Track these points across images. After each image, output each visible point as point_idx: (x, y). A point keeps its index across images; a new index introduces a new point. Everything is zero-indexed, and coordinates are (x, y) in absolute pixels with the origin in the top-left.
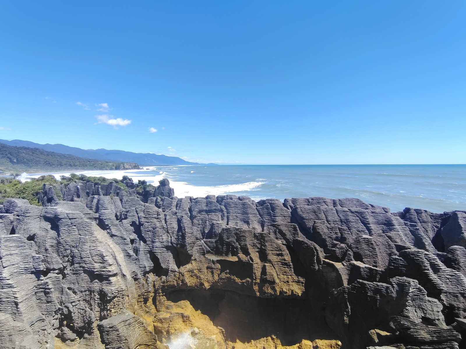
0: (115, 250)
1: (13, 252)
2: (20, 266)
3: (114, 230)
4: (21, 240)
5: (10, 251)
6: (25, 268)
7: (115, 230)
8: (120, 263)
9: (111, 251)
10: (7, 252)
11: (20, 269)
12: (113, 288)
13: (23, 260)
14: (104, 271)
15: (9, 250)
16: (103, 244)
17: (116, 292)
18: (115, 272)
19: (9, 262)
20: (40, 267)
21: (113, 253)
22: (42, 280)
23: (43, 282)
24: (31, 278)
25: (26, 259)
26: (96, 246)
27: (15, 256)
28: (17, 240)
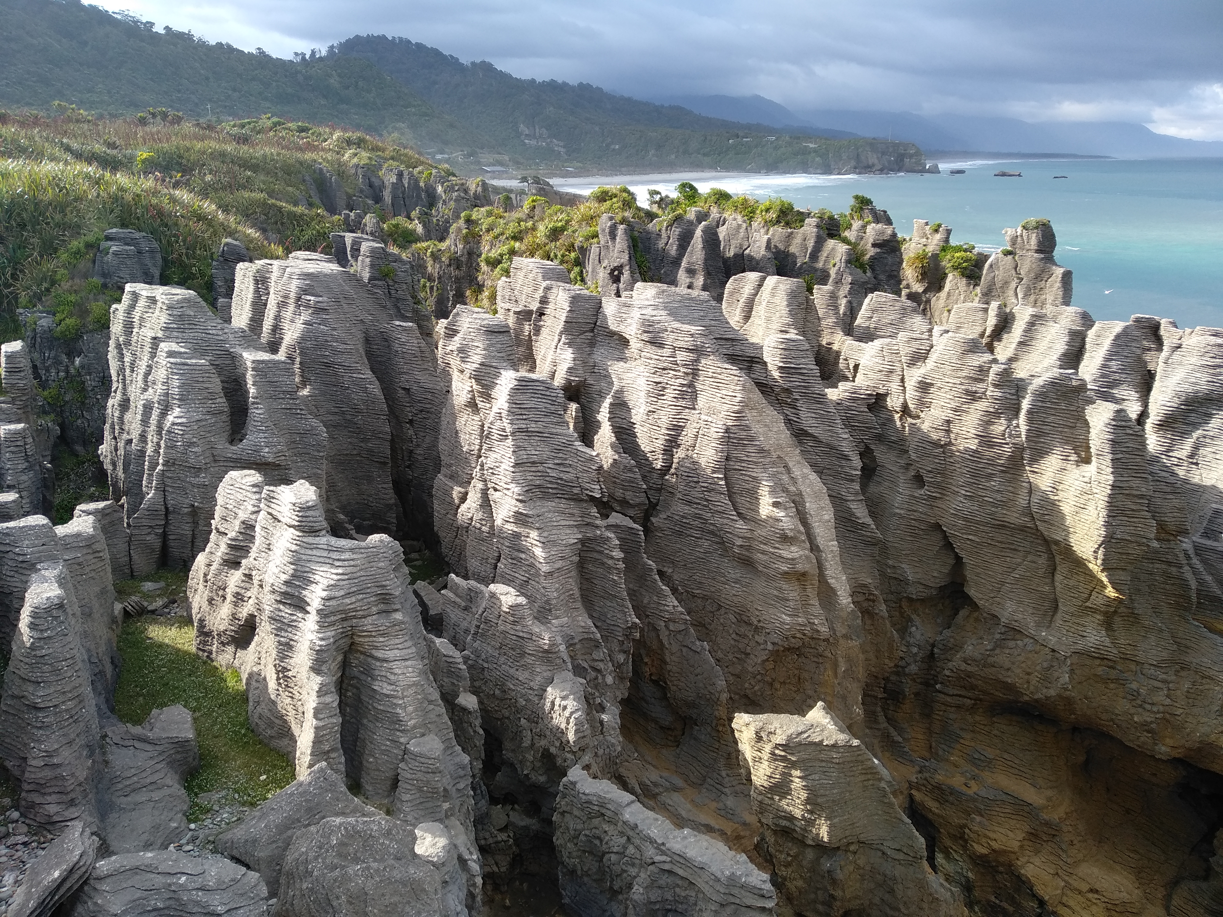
0: (806, 491)
1: (533, 427)
2: (548, 471)
3: (809, 415)
4: (552, 394)
5: (526, 422)
6: (559, 481)
7: (813, 415)
8: (820, 541)
9: (792, 489)
10: (522, 422)
11: (547, 479)
12: (788, 619)
13: (553, 454)
14: (764, 552)
15: (524, 417)
16: (768, 460)
17: (798, 635)
18: (800, 567)
19: (524, 452)
20: (593, 487)
21: (797, 499)
22: (597, 527)
23: (599, 532)
24: (573, 515)
25: (561, 455)
26: (746, 458)
27: (537, 438)
28: (543, 393)
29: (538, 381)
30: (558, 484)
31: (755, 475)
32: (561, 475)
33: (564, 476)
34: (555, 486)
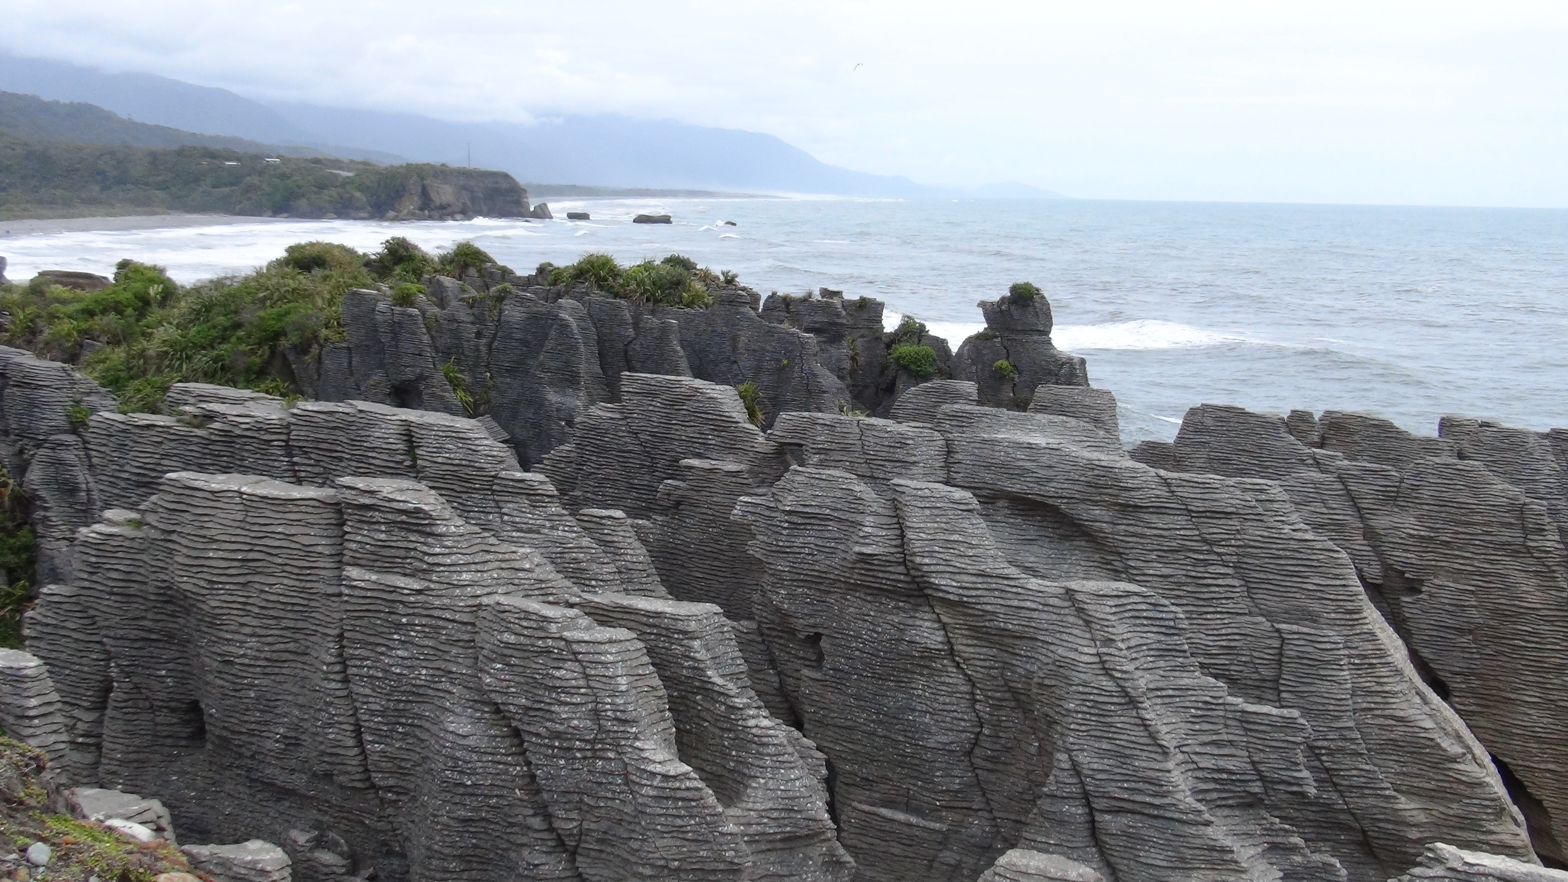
2: (1195, 758)
4: (1164, 615)
11: (1200, 774)
13: (1189, 726)
15: (1137, 663)
22: (1294, 849)
23: (1298, 859)
24: (1249, 835)
25: (1206, 727)
26: (1379, 688)
27: (1159, 701)
28: (1150, 614)
29: (1136, 594)
30: (1215, 780)
31: (1401, 714)
32: (1222, 763)
33: (1229, 764)
34: (1212, 786)
